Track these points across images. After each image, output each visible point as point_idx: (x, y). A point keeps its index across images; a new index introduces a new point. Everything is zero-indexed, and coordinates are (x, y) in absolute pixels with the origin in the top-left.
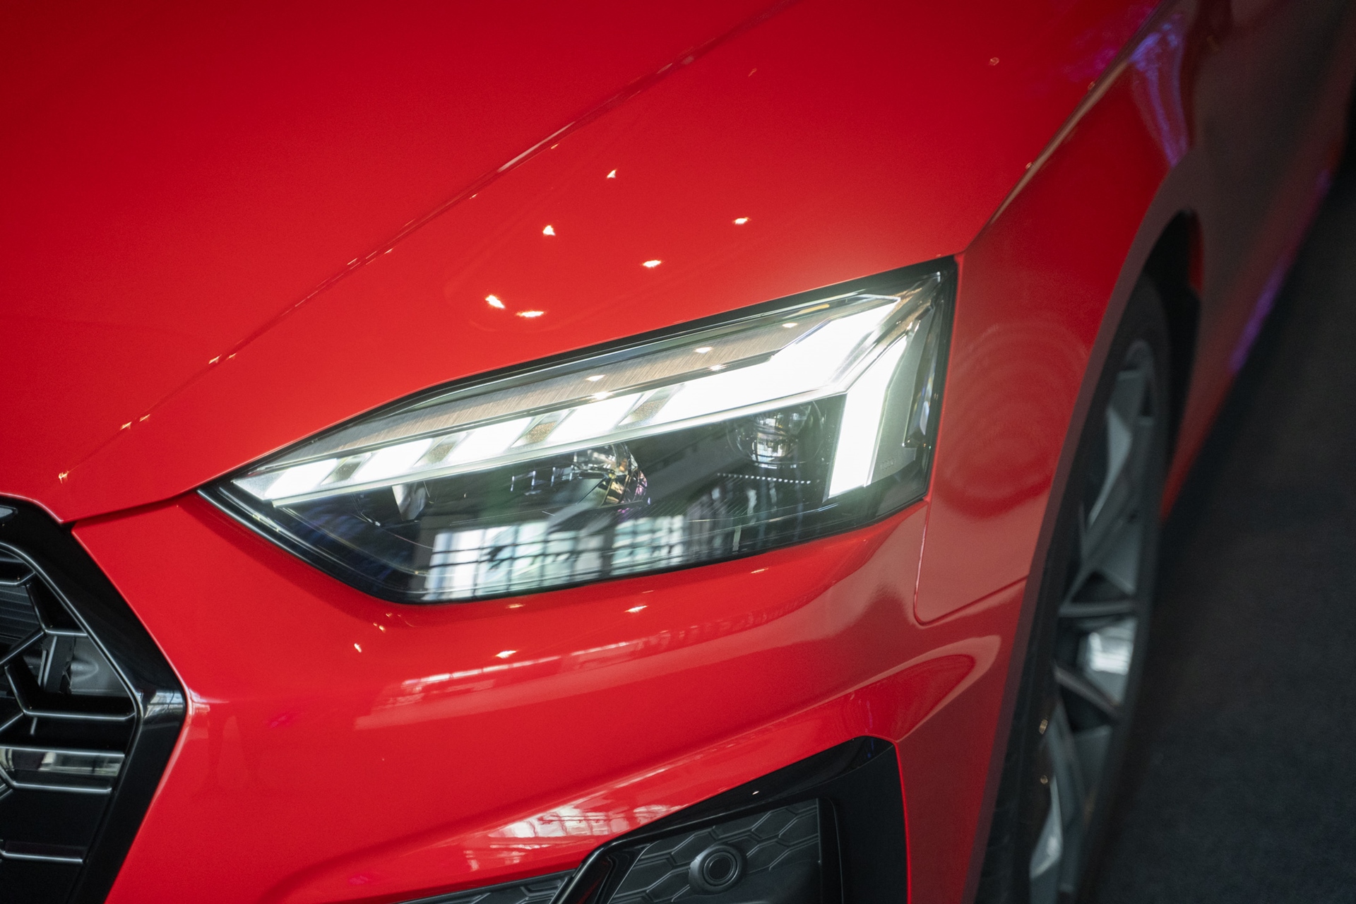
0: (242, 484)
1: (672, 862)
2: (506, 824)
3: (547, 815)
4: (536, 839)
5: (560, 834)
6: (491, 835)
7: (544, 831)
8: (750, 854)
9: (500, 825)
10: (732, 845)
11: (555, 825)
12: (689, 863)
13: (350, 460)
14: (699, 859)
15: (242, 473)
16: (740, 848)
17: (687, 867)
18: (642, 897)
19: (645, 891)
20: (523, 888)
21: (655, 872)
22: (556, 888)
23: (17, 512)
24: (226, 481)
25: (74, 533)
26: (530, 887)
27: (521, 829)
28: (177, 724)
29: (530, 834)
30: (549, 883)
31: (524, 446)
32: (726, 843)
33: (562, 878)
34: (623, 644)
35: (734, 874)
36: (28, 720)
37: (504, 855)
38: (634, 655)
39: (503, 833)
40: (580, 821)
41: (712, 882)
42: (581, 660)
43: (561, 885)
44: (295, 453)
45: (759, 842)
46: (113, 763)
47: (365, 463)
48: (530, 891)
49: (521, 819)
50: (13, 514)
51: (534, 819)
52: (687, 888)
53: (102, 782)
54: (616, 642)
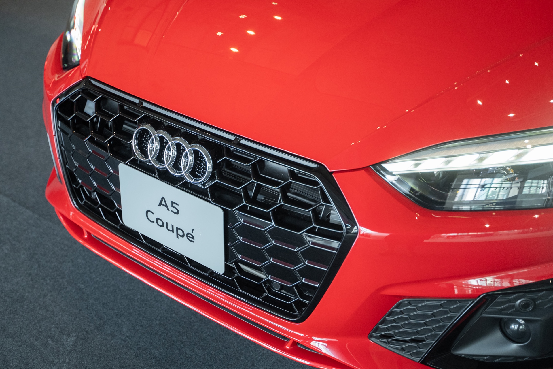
0: (383, 165)
1: (509, 301)
2: (469, 279)
3: (483, 279)
4: (478, 286)
5: (485, 285)
6: (463, 282)
7: (480, 283)
8: (537, 302)
9: (467, 280)
10: (530, 299)
11: (484, 282)
12: (515, 302)
13: (418, 162)
14: (519, 301)
15: (385, 162)
16: (534, 300)
17: (514, 303)
18: (498, 310)
19: (499, 308)
20: (457, 302)
21: (503, 303)
22: (468, 303)
23: (318, 166)
24: (379, 164)
25: (333, 175)
26: (460, 301)
27: (473, 282)
28: (356, 235)
29: (476, 284)
30: (467, 301)
31: (476, 164)
32: (529, 298)
33: (471, 301)
34: (516, 231)
35: (530, 308)
36: (315, 228)
37: (466, 289)
38: (519, 233)
39: (467, 282)
40: (491, 281)
41: (523, 309)
42: (500, 234)
43: (470, 303)
44: (403, 157)
45: (541, 299)
46: (336, 244)
47: (423, 163)
48: (460, 303)
49: (474, 279)
50: (317, 167)
51: (478, 280)
52: (514, 309)
53: (333, 249)
54: (514, 230)
